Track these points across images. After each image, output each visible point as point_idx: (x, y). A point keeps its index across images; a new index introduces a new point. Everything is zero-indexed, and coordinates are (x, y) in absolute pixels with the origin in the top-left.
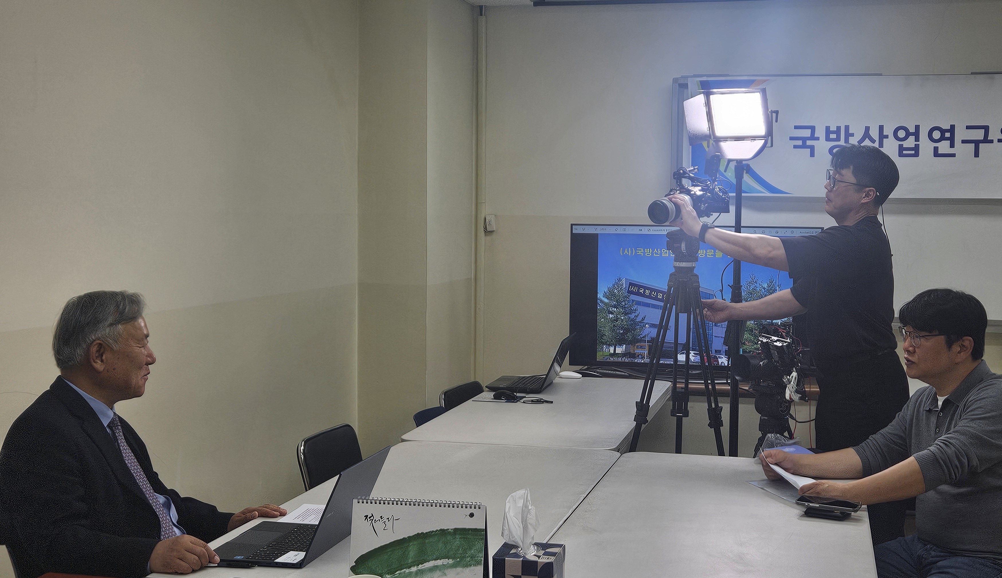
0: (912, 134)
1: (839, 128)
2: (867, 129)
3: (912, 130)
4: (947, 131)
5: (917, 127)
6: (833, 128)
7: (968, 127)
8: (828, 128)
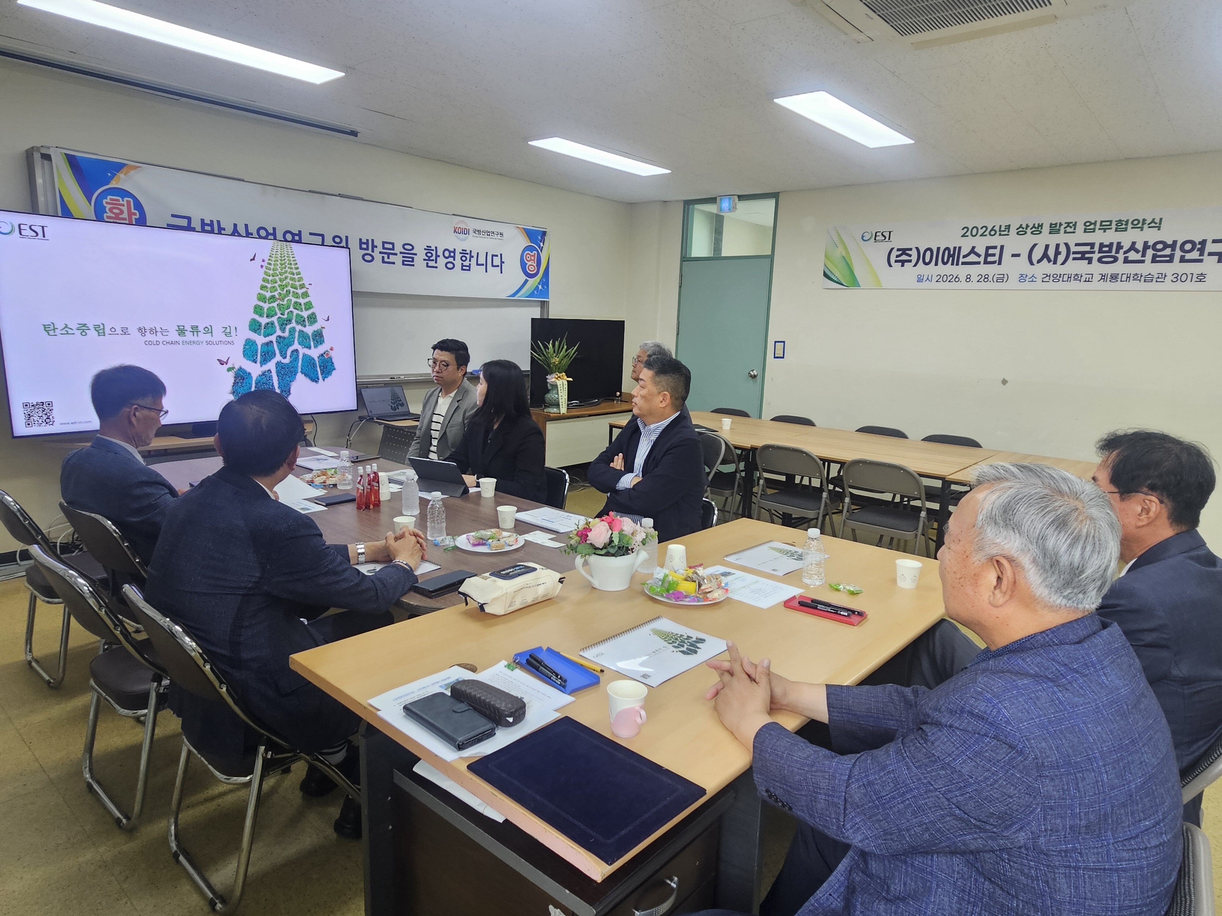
0: (271, 234)
1: (212, 221)
2: (235, 226)
3: (271, 231)
4: (296, 235)
5: (274, 229)
6: (207, 221)
7: (311, 234)
8: (202, 220)
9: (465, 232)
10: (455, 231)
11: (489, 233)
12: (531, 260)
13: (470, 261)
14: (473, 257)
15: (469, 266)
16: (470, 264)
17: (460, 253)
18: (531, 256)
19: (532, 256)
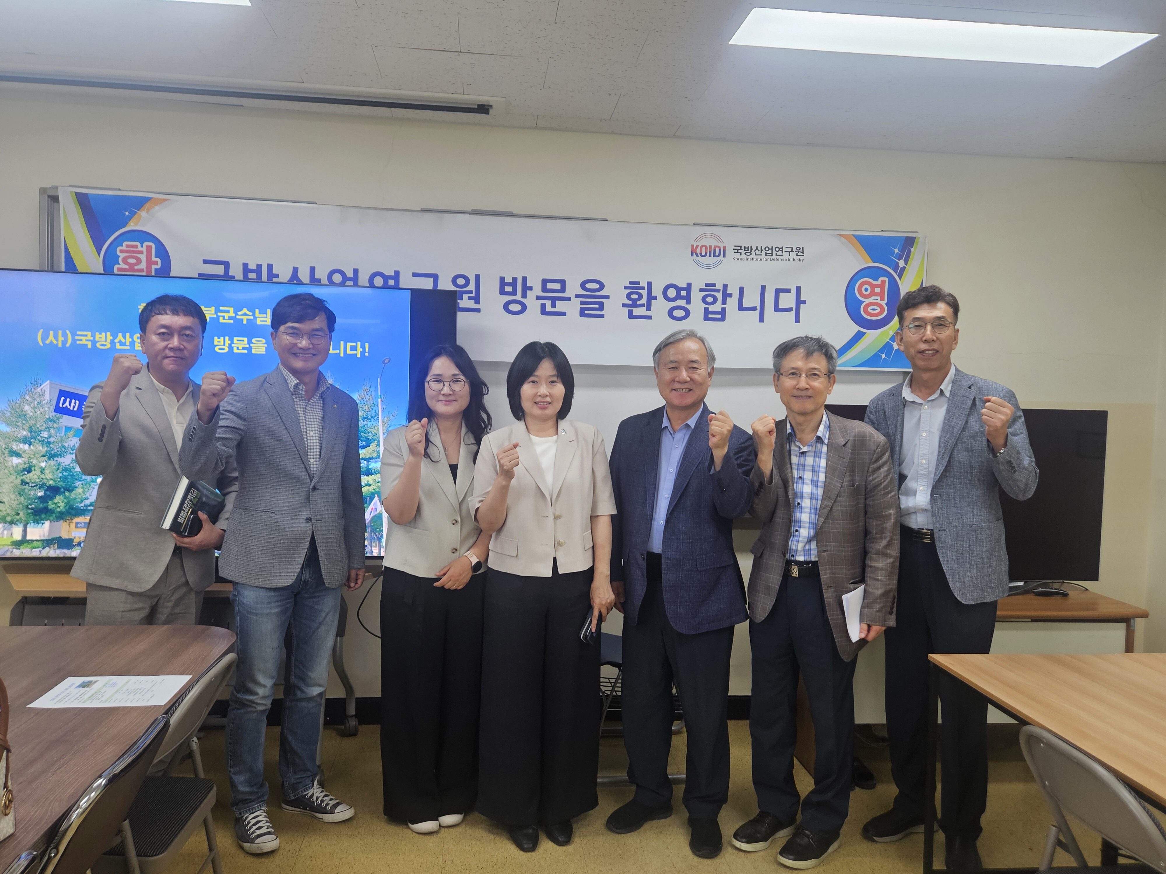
0: (350, 279)
1: (259, 266)
2: (296, 270)
3: (350, 274)
4: (391, 277)
5: (356, 271)
6: (252, 266)
7: (415, 274)
8: (245, 265)
9: (718, 252)
10: (693, 252)
11: (769, 251)
12: (873, 294)
13: (724, 302)
14: (730, 295)
15: (723, 312)
16: (724, 310)
17: (701, 290)
18: (873, 287)
19: (877, 286)
